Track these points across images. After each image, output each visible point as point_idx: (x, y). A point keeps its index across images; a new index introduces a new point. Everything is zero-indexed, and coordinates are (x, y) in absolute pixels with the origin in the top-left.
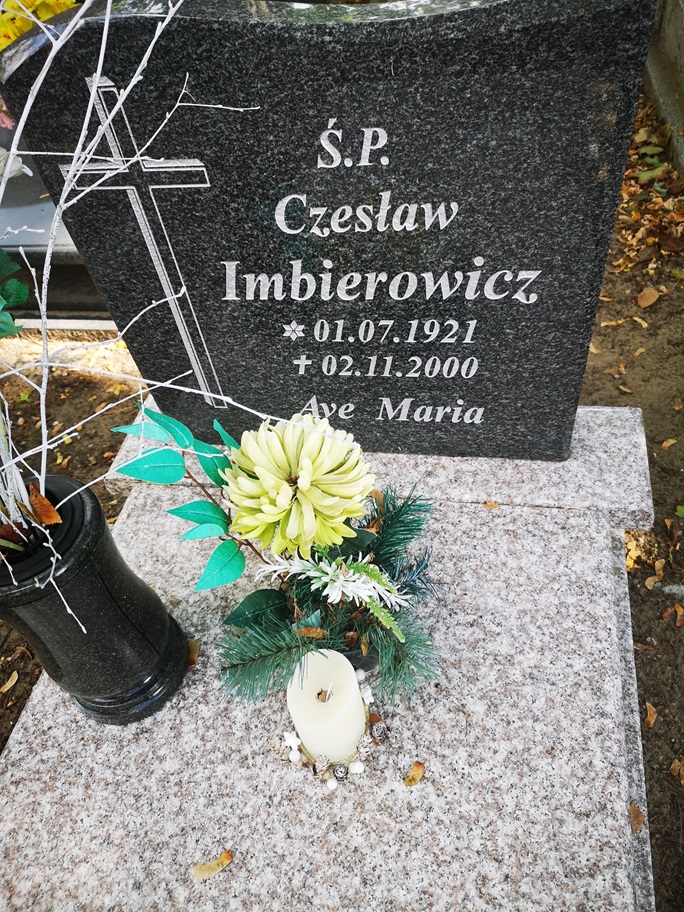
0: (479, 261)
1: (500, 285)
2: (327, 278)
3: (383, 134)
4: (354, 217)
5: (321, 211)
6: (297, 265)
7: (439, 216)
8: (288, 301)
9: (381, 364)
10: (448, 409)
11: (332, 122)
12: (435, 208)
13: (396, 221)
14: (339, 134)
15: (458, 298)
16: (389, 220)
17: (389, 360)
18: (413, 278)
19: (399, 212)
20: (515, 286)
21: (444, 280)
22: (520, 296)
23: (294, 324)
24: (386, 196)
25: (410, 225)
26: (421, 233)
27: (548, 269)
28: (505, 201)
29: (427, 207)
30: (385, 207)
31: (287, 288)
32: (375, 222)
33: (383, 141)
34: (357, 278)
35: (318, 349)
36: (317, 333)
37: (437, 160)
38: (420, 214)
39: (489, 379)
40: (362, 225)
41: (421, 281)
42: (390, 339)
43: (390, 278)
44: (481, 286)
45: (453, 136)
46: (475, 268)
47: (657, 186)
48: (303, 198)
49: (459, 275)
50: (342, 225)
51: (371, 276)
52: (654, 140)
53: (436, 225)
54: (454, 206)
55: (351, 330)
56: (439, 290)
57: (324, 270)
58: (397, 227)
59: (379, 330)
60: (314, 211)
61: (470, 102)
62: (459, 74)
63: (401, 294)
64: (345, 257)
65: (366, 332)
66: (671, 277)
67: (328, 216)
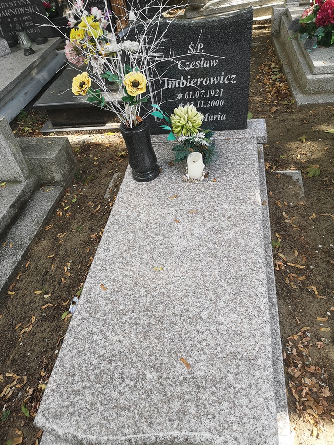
0: (223, 73)
1: (228, 79)
2: (189, 80)
3: (202, 45)
4: (196, 64)
5: (188, 63)
6: (182, 77)
7: (214, 63)
8: (179, 87)
9: (201, 103)
10: (217, 116)
11: (192, 43)
12: (213, 61)
13: (205, 65)
14: (193, 45)
15: (218, 83)
16: (203, 65)
17: (203, 102)
18: (208, 79)
19: (205, 62)
20: (231, 79)
21: (215, 79)
22: (232, 82)
23: (180, 94)
24: (203, 59)
25: (208, 66)
26: (210, 67)
27: (238, 74)
28: (228, 58)
29: (211, 61)
30: (202, 62)
31: (179, 84)
32: (200, 65)
33: (202, 47)
34: (196, 80)
35: (185, 101)
36: (185, 96)
37: (213, 50)
38: (210, 62)
39: (227, 106)
40: (197, 66)
41: (210, 79)
42: (203, 96)
43: (203, 79)
44: (224, 80)
45: (217, 45)
46: (222, 75)
47: (278, 80)
48: (185, 61)
49: (219, 77)
50: (193, 67)
51: (199, 79)
52: (277, 67)
53: (213, 65)
54: (217, 60)
55: (194, 94)
56: (214, 82)
57: (188, 78)
58: (205, 66)
59: (201, 94)
60: (187, 64)
61: (220, 37)
62: (218, 32)
63: (206, 83)
64: (193, 74)
65: (197, 95)
66: (281, 104)
67: (190, 64)
